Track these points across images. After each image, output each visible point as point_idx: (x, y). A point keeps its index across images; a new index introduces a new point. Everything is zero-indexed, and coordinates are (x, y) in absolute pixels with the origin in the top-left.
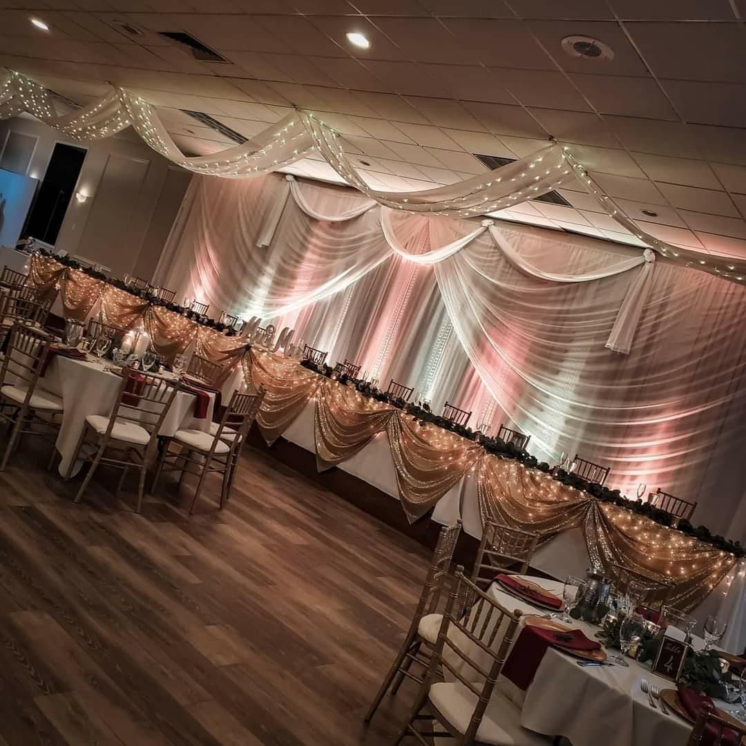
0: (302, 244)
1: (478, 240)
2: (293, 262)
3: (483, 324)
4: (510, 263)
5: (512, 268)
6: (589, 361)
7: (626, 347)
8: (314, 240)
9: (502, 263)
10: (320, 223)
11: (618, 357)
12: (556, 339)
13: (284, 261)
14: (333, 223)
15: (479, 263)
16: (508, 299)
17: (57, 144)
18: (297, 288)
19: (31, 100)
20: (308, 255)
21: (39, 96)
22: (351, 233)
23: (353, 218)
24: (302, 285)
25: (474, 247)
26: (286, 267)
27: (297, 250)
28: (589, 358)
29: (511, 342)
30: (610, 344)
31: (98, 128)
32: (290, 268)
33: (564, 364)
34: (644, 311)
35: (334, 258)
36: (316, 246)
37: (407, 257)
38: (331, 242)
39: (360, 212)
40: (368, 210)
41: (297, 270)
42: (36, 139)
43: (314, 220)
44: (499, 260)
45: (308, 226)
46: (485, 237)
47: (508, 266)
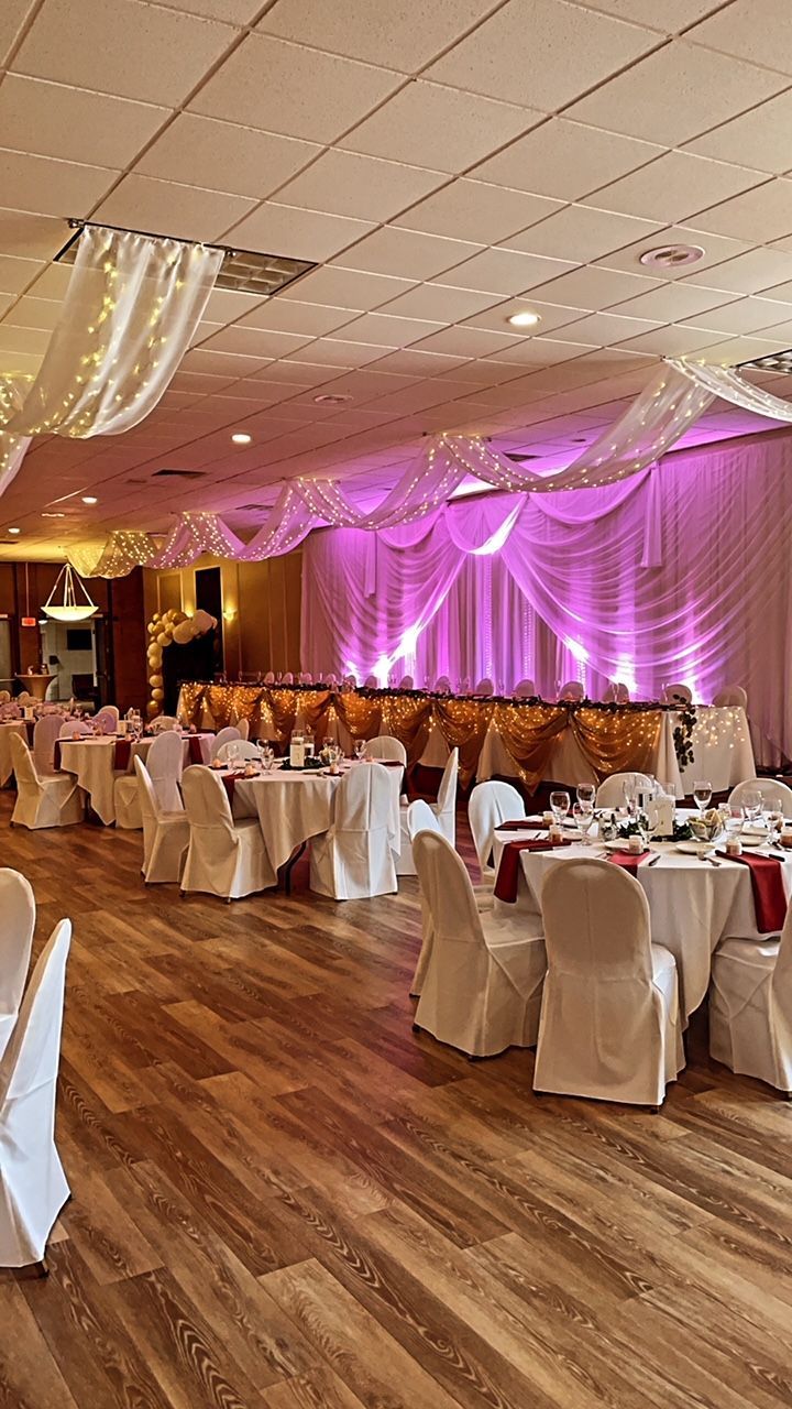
0: (397, 579)
1: (523, 512)
2: (396, 600)
3: (550, 590)
4: (555, 522)
5: (557, 526)
6: (638, 586)
7: (658, 561)
8: (404, 571)
9: (548, 524)
10: (406, 552)
11: (657, 571)
12: (606, 578)
13: (390, 602)
14: (416, 546)
15: (533, 532)
16: (561, 555)
17: (197, 572)
18: (406, 622)
19: (133, 550)
20: (405, 587)
21: (141, 543)
22: (431, 549)
23: (427, 536)
24: (407, 618)
25: (524, 518)
26: (391, 607)
27: (395, 586)
28: (636, 583)
29: (579, 596)
30: (644, 563)
31: (185, 553)
32: (396, 607)
33: (620, 598)
34: (664, 518)
35: (424, 579)
36: (409, 576)
37: (480, 552)
38: (419, 566)
39: (428, 529)
41: (401, 605)
42: (179, 576)
43: (400, 552)
44: (546, 522)
45: (397, 559)
46: (530, 505)
47: (554, 524)
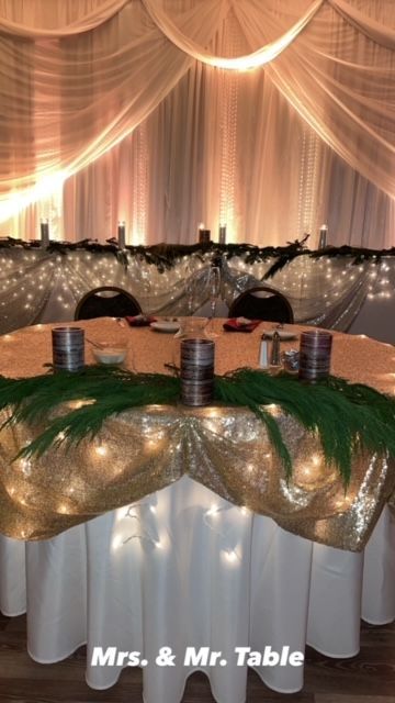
1: (316, 19)
2: (16, 116)
5: (377, 46)
8: (38, 72)
9: (362, 42)
10: (38, 43)
16: (387, 87)
18: (40, 154)
20: (38, 98)
23: (100, 26)
24: (45, 147)
25: (316, 29)
27: (14, 94)
35: (90, 92)
38: (73, 70)
40: (123, 8)
41: (30, 126)
43: (24, 40)
44: (356, 40)
45: (16, 52)
46: (325, 13)
47: (371, 43)
